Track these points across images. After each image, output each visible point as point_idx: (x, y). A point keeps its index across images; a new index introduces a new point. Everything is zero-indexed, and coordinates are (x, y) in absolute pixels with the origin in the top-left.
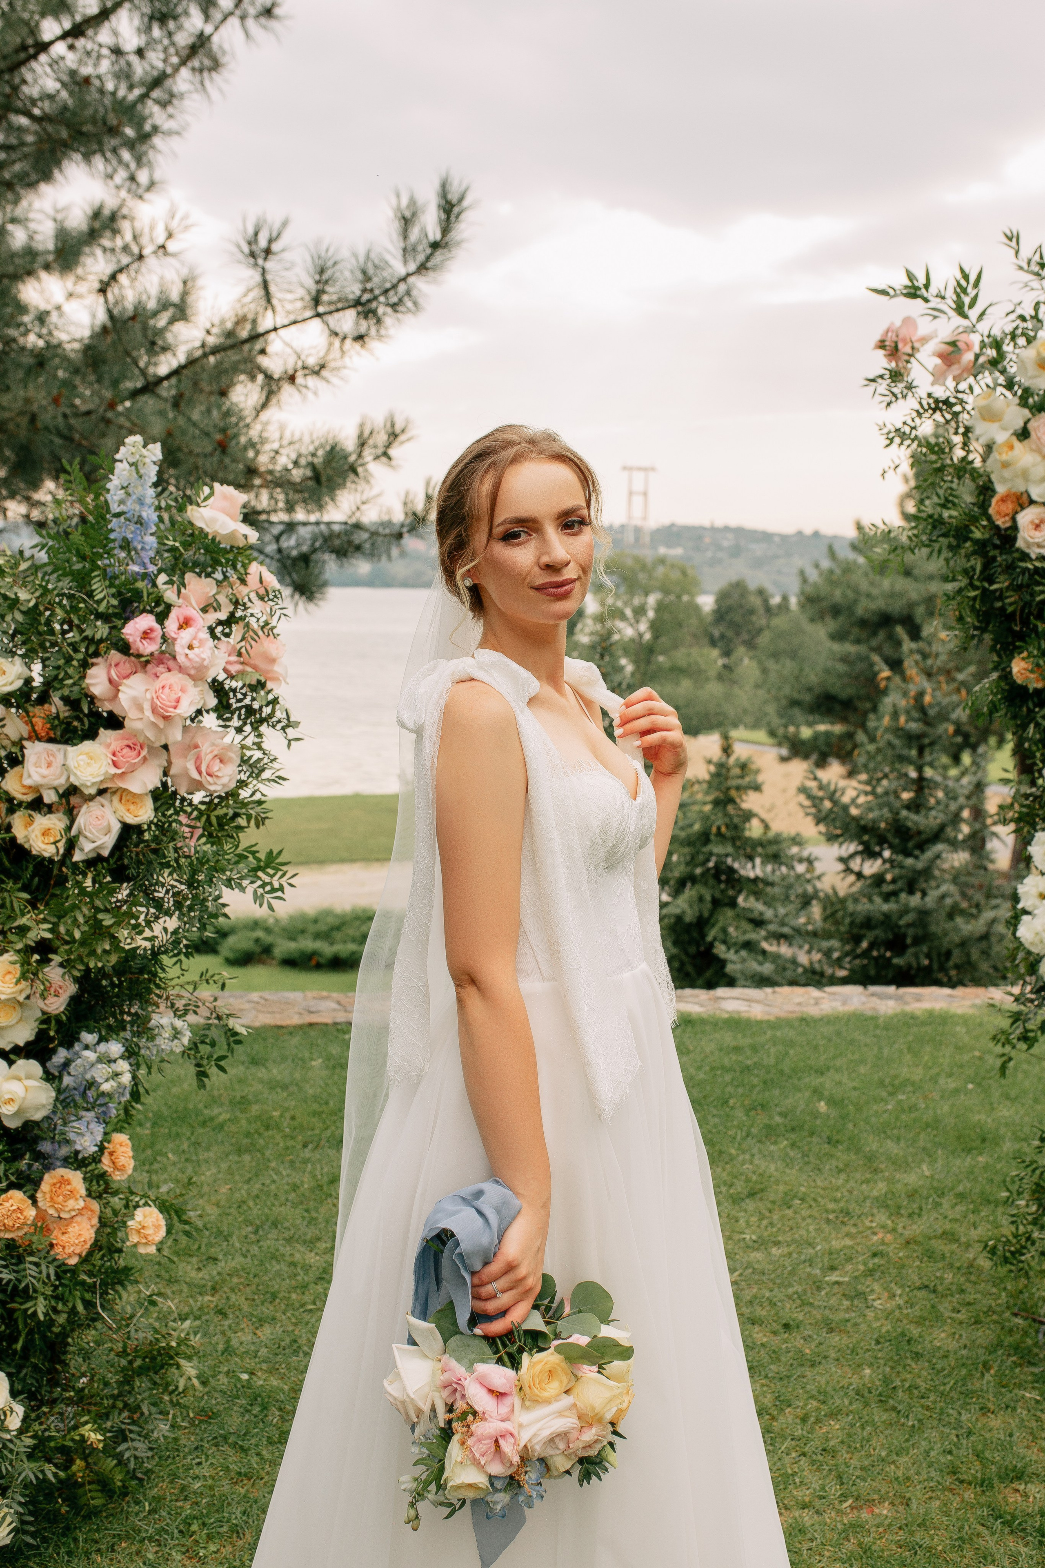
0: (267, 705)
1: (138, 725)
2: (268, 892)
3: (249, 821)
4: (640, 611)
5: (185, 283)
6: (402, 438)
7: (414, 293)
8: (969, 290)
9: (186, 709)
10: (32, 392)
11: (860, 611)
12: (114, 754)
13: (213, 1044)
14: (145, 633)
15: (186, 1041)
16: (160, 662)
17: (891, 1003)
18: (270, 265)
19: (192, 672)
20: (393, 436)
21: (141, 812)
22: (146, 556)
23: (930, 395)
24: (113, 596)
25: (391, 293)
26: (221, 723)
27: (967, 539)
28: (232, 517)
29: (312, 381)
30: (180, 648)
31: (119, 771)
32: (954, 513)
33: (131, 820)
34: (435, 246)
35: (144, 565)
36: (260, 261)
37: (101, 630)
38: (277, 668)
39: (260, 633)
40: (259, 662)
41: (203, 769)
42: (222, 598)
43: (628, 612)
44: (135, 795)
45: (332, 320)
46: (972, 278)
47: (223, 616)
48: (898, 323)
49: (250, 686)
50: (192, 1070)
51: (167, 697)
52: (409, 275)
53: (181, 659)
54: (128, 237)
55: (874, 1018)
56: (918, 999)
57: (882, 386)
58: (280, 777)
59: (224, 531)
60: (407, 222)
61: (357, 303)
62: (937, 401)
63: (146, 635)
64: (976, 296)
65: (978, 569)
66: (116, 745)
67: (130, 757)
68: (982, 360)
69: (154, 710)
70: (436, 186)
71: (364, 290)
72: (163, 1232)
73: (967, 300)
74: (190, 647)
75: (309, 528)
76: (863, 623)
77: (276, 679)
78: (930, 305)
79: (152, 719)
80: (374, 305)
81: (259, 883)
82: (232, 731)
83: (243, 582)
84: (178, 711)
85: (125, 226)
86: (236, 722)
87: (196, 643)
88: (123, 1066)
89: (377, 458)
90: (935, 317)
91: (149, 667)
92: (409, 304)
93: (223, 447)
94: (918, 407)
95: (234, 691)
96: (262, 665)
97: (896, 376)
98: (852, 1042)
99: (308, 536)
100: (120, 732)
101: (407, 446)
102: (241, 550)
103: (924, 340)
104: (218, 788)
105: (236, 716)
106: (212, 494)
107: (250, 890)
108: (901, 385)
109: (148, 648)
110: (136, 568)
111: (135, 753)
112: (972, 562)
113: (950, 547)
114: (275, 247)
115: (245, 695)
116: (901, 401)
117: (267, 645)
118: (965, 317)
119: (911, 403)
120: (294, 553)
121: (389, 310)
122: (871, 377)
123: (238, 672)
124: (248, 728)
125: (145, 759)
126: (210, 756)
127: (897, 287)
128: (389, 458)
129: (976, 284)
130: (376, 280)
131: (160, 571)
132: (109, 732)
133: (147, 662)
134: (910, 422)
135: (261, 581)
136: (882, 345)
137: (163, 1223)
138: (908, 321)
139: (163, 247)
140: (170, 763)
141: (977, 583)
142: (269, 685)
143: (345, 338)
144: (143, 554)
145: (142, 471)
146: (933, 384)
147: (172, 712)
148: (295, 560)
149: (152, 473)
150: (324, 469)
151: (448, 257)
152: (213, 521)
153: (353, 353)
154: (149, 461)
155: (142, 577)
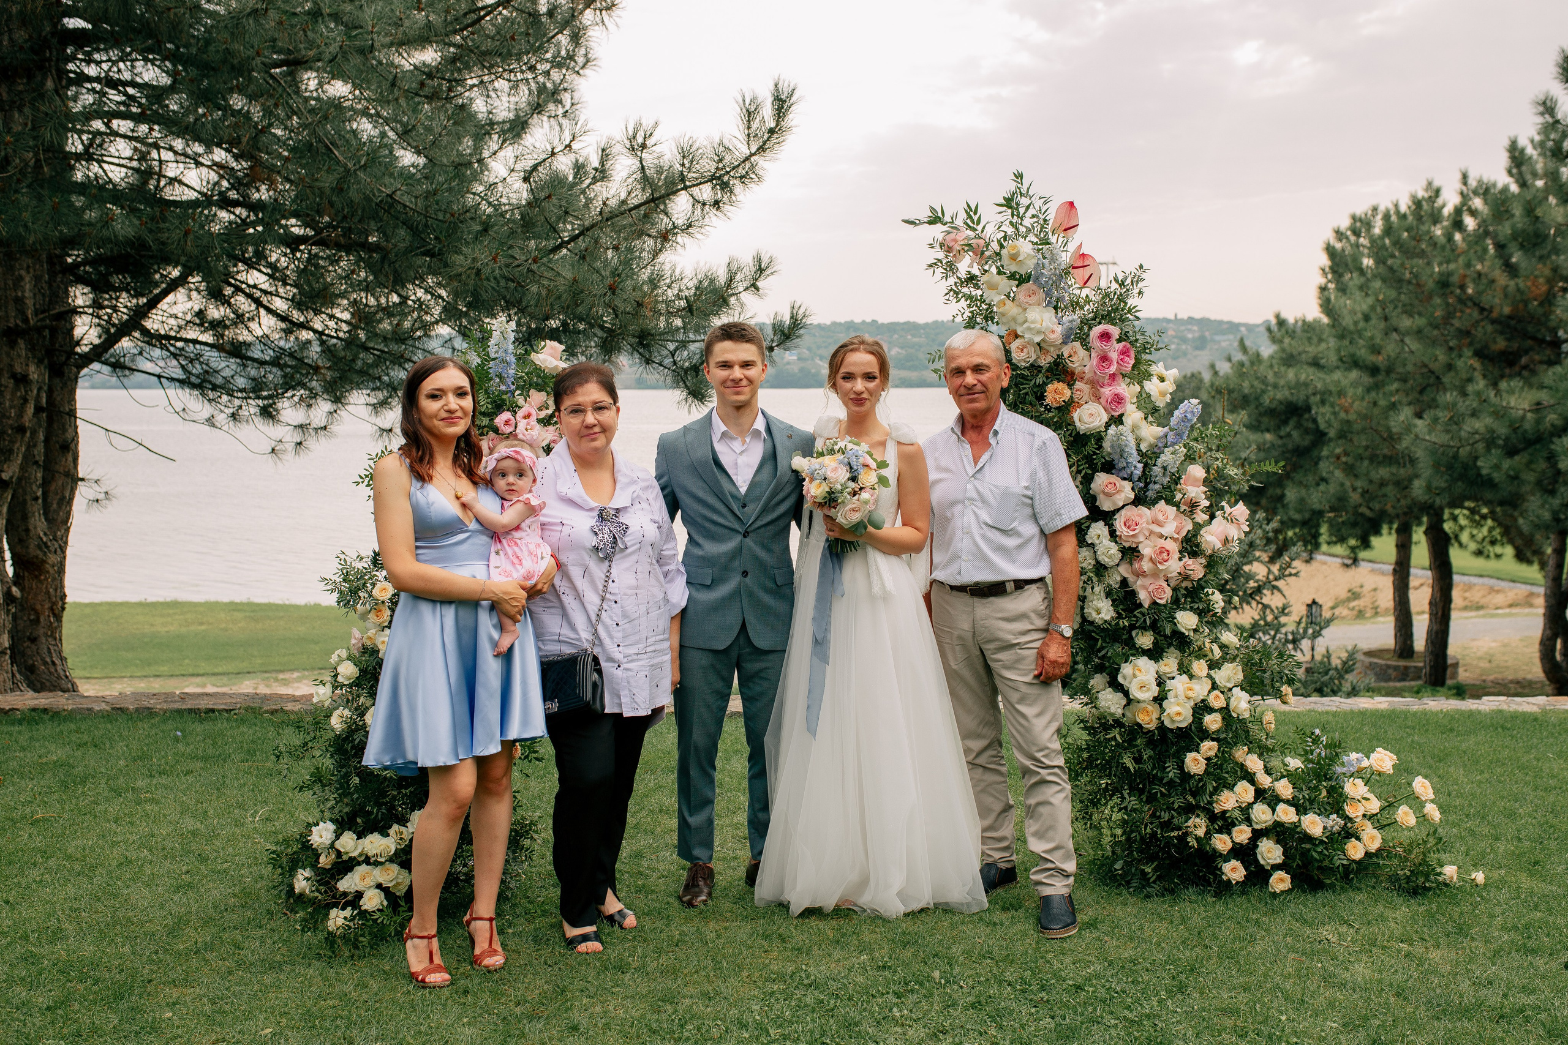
5: (603, 150)
6: (768, 272)
7: (757, 170)
10: (477, 254)
11: (1266, 400)
18: (644, 155)
20: (761, 270)
22: (510, 381)
24: (491, 403)
25: (740, 170)
28: (555, 358)
29: (679, 239)
34: (772, 131)
35: (509, 386)
36: (639, 153)
37: (485, 421)
45: (695, 191)
46: (973, 208)
47: (550, 412)
52: (752, 155)
54: (567, 107)
57: (938, 270)
59: (550, 367)
60: (750, 115)
61: (713, 178)
63: (507, 423)
64: (979, 217)
70: (772, 87)
71: (717, 168)
73: (974, 220)
74: (527, 429)
75: (697, 345)
76: (1271, 412)
80: (726, 178)
85: (566, 97)
87: (530, 427)
89: (746, 289)
92: (753, 176)
93: (613, 289)
99: (698, 351)
101: (771, 277)
106: (545, 346)
109: (508, 430)
110: (503, 388)
114: (649, 143)
120: (687, 364)
121: (737, 182)
127: (922, 218)
128: (757, 289)
129: (975, 213)
130: (726, 161)
131: (517, 389)
139: (569, 146)
143: (704, 204)
144: (508, 380)
145: (506, 336)
148: (686, 371)
149: (512, 336)
150: (695, 301)
151: (780, 140)
152: (545, 360)
153: (711, 215)
154: (509, 330)
155: (506, 393)
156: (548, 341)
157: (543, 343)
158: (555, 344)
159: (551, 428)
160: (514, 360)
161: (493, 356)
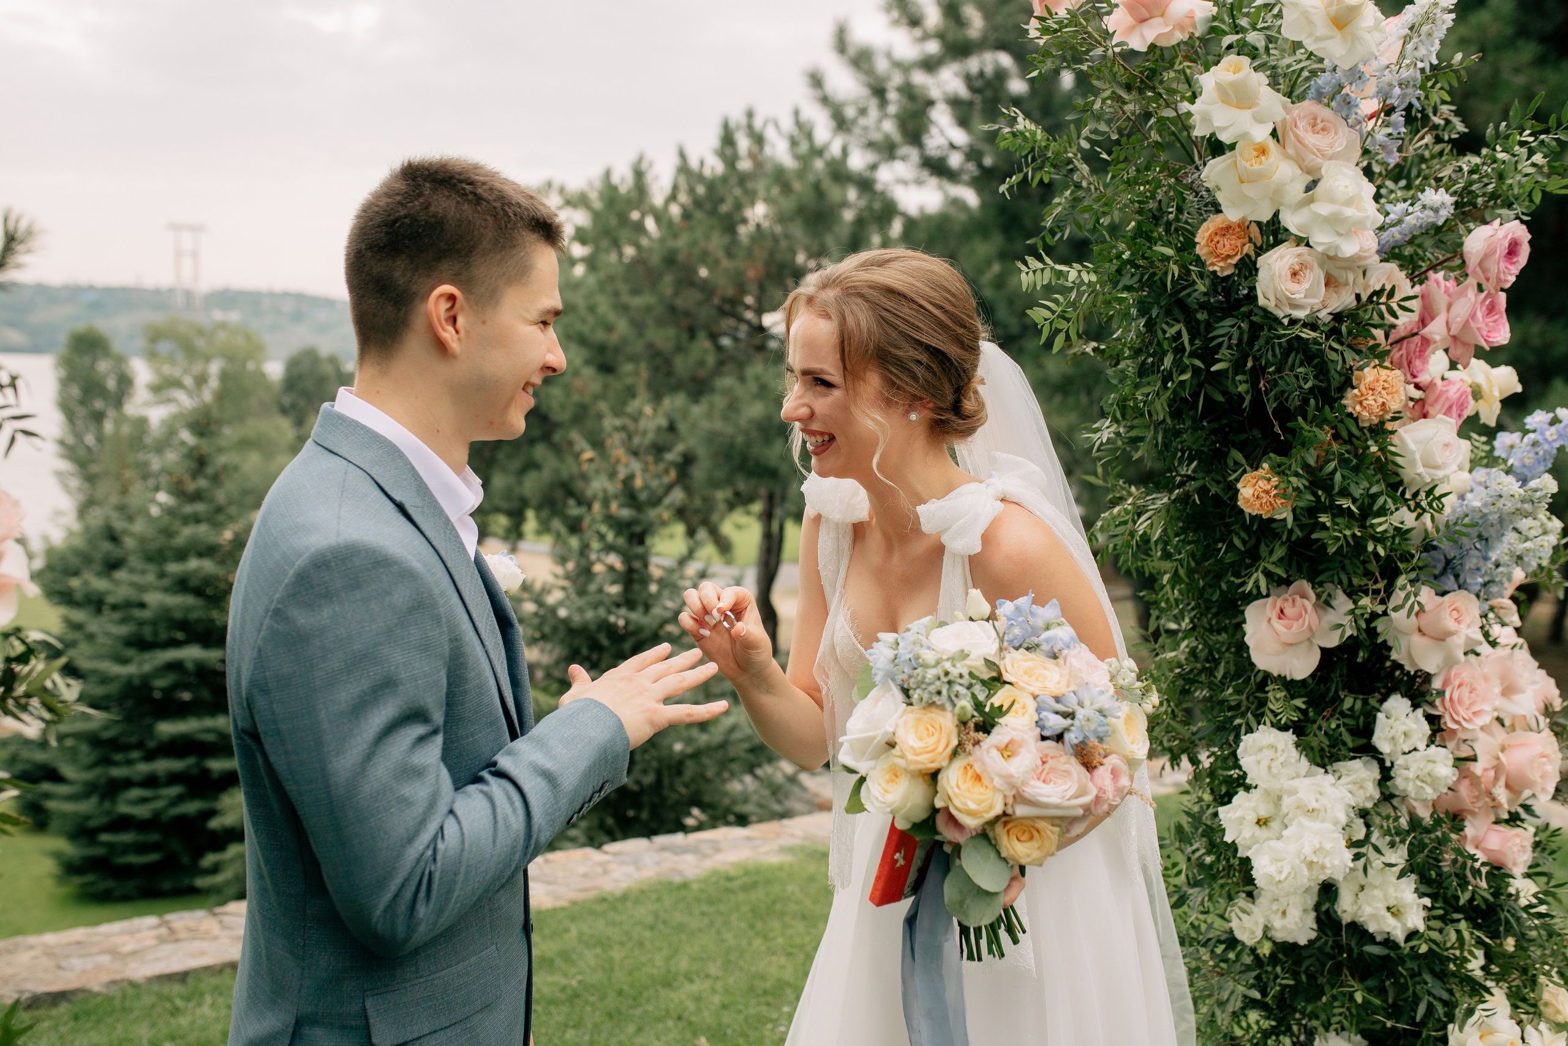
4: (201, 380)
17: (690, 858)
43: (188, 381)
55: (685, 886)
56: (717, 848)
98: (681, 928)
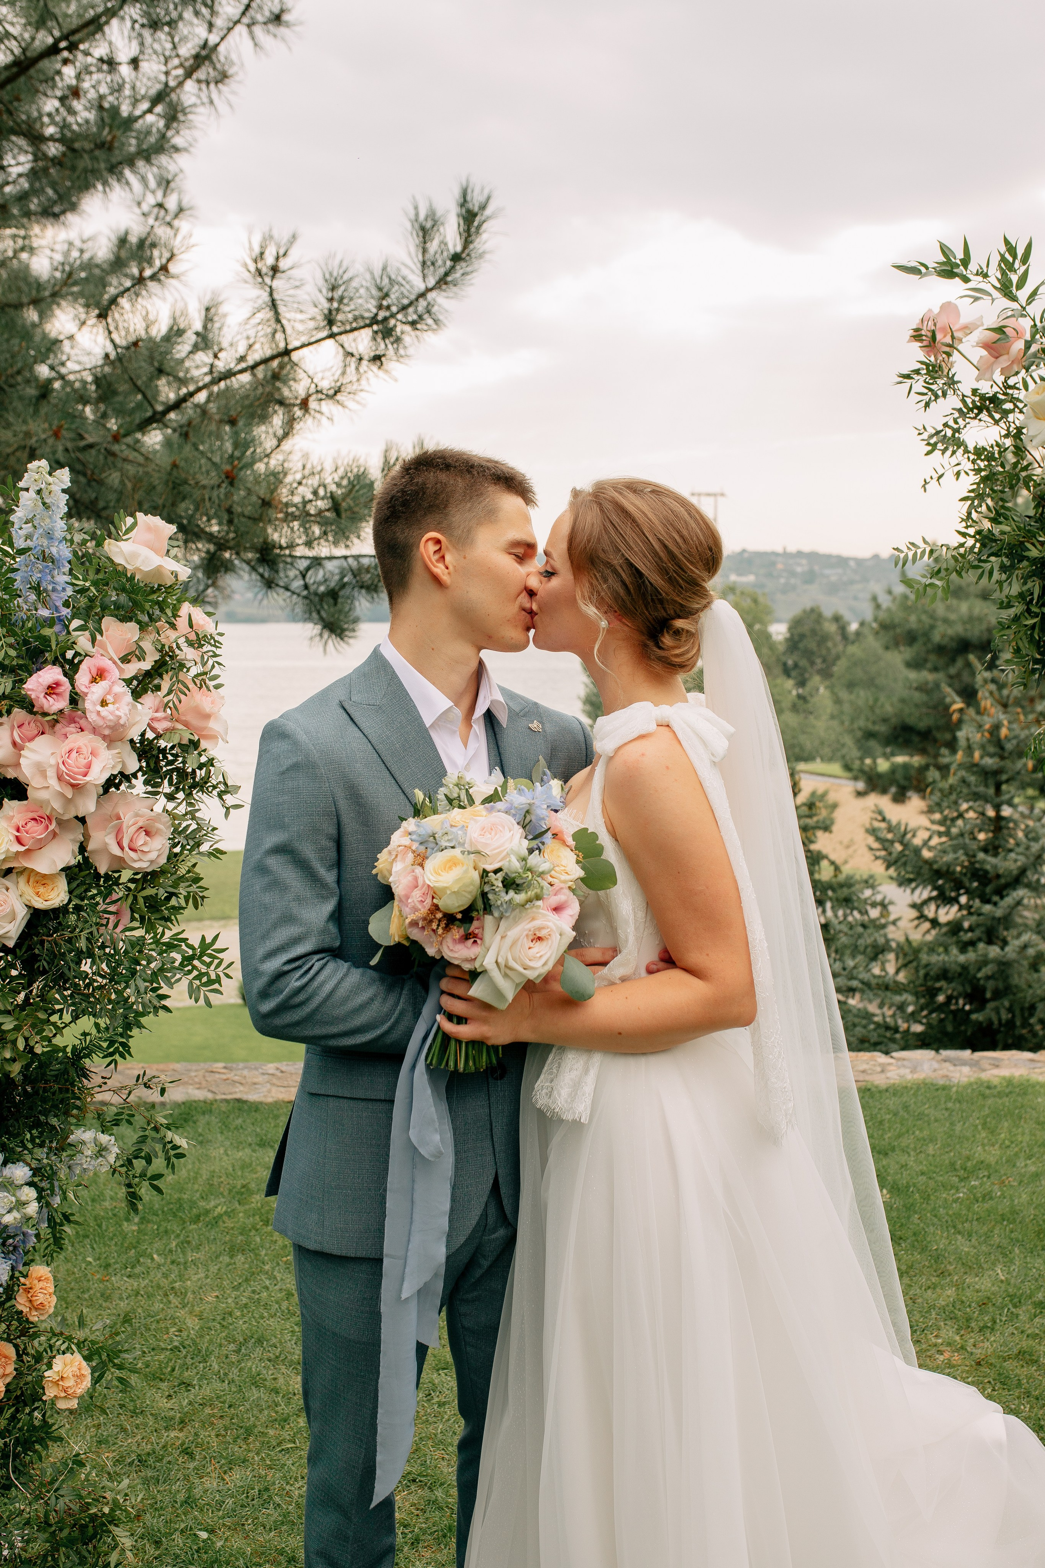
0: (200, 767)
1: (44, 795)
2: (205, 985)
3: (187, 902)
8: (1016, 266)
9: (98, 775)
10: (31, 426)
12: (18, 830)
13: (149, 1161)
14: (49, 687)
15: (112, 1159)
16: (72, 720)
17: (966, 1070)
18: (278, 284)
19: (107, 732)
21: (53, 895)
22: (58, 599)
23: (975, 391)
24: (16, 645)
25: (410, 310)
26: (150, 789)
27: (1022, 558)
28: (157, 552)
29: (326, 406)
30: (90, 704)
31: (22, 849)
32: (1007, 529)
33: (40, 904)
34: (456, 258)
35: (57, 609)
36: (268, 280)
38: (212, 724)
39: (191, 686)
40: (189, 718)
41: (125, 844)
42: (147, 645)
44: (44, 876)
45: (346, 340)
46: (1020, 252)
47: (146, 665)
48: (936, 310)
49: (180, 745)
50: (122, 1192)
51: (76, 762)
52: (428, 290)
53: (92, 717)
55: (946, 1088)
56: (998, 1065)
57: (919, 385)
58: (218, 851)
59: (146, 569)
60: (425, 233)
61: (373, 321)
62: (983, 398)
63: (52, 690)
64: (1026, 273)
65: (1037, 592)
66: (19, 820)
67: (37, 831)
68: (1034, 348)
69: (60, 778)
70: (458, 194)
71: (381, 308)
72: (87, 1383)
73: (1014, 278)
74: (104, 703)
75: (337, 563)
77: (213, 737)
78: (970, 285)
79: (58, 788)
80: (391, 323)
81: (195, 973)
82: (163, 800)
83: (173, 626)
84: (87, 778)
86: (166, 788)
87: (110, 699)
88: (30, 1193)
90: (976, 299)
91: (58, 726)
92: (430, 321)
93: (230, 478)
94: (960, 405)
95: (163, 751)
96: (194, 721)
97: (933, 371)
99: (337, 571)
100: (25, 802)
102: (169, 589)
103: (968, 329)
104: (143, 865)
105: (166, 782)
106: (135, 524)
107: (185, 983)
108: (940, 382)
109: (55, 705)
110: (44, 613)
111: (41, 827)
112: (1030, 584)
113: (1003, 568)
114: (282, 265)
115: (176, 756)
116: (941, 400)
117: (199, 698)
118: (1014, 299)
119: (953, 402)
120: (322, 589)
121: (408, 328)
122: (905, 372)
123: (166, 730)
124: (181, 795)
125: (54, 835)
126: (133, 829)
127: (931, 265)
129: (1025, 259)
130: (393, 296)
131: (75, 615)
132: (15, 803)
133: (57, 721)
134: (951, 423)
135: (191, 626)
136: (917, 336)
137: (87, 1371)
138: (947, 307)
139: (164, 268)
140: (87, 836)
141: (1034, 609)
142: (203, 744)
143: (361, 359)
144: (54, 596)
145: (47, 501)
146: (978, 380)
147: (81, 780)
148: (322, 596)
149: (61, 502)
150: (344, 500)
151: (469, 269)
152: (135, 555)
153: (370, 374)
154: (57, 489)
155: (50, 622)
156: (140, 515)
157: (129, 520)
158: (156, 521)
159: (150, 700)
160: (64, 552)
161: (20, 543)
